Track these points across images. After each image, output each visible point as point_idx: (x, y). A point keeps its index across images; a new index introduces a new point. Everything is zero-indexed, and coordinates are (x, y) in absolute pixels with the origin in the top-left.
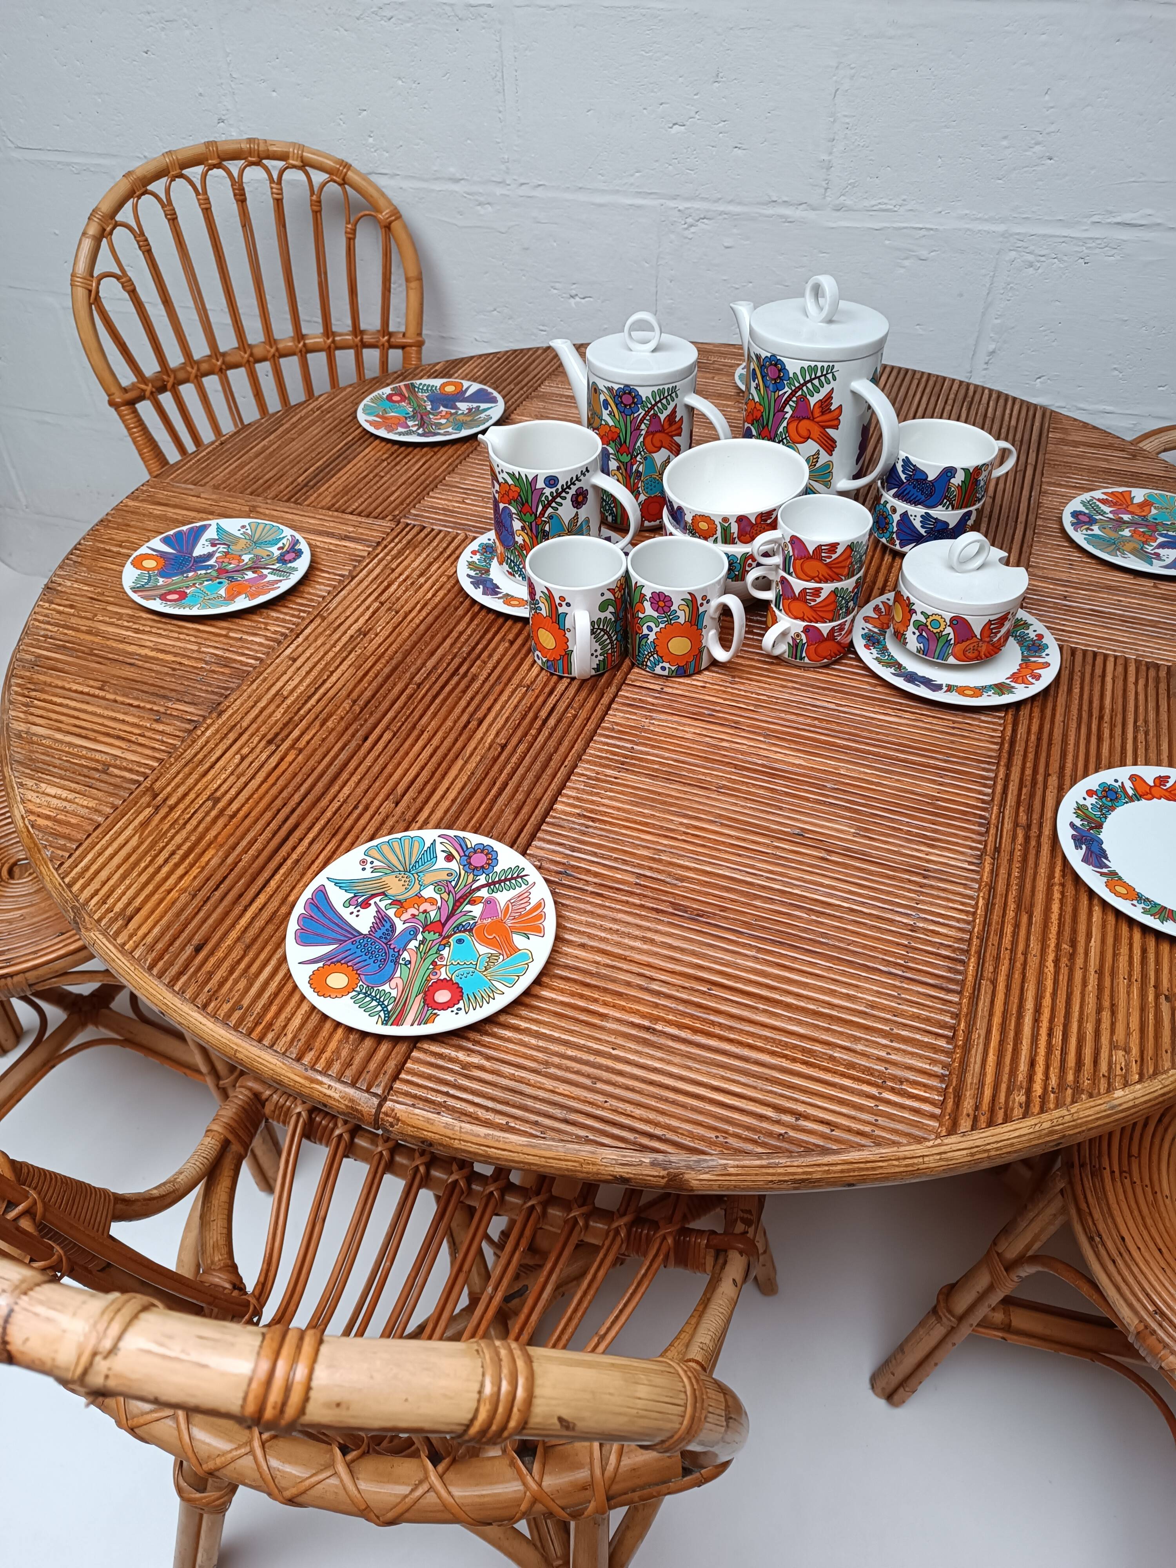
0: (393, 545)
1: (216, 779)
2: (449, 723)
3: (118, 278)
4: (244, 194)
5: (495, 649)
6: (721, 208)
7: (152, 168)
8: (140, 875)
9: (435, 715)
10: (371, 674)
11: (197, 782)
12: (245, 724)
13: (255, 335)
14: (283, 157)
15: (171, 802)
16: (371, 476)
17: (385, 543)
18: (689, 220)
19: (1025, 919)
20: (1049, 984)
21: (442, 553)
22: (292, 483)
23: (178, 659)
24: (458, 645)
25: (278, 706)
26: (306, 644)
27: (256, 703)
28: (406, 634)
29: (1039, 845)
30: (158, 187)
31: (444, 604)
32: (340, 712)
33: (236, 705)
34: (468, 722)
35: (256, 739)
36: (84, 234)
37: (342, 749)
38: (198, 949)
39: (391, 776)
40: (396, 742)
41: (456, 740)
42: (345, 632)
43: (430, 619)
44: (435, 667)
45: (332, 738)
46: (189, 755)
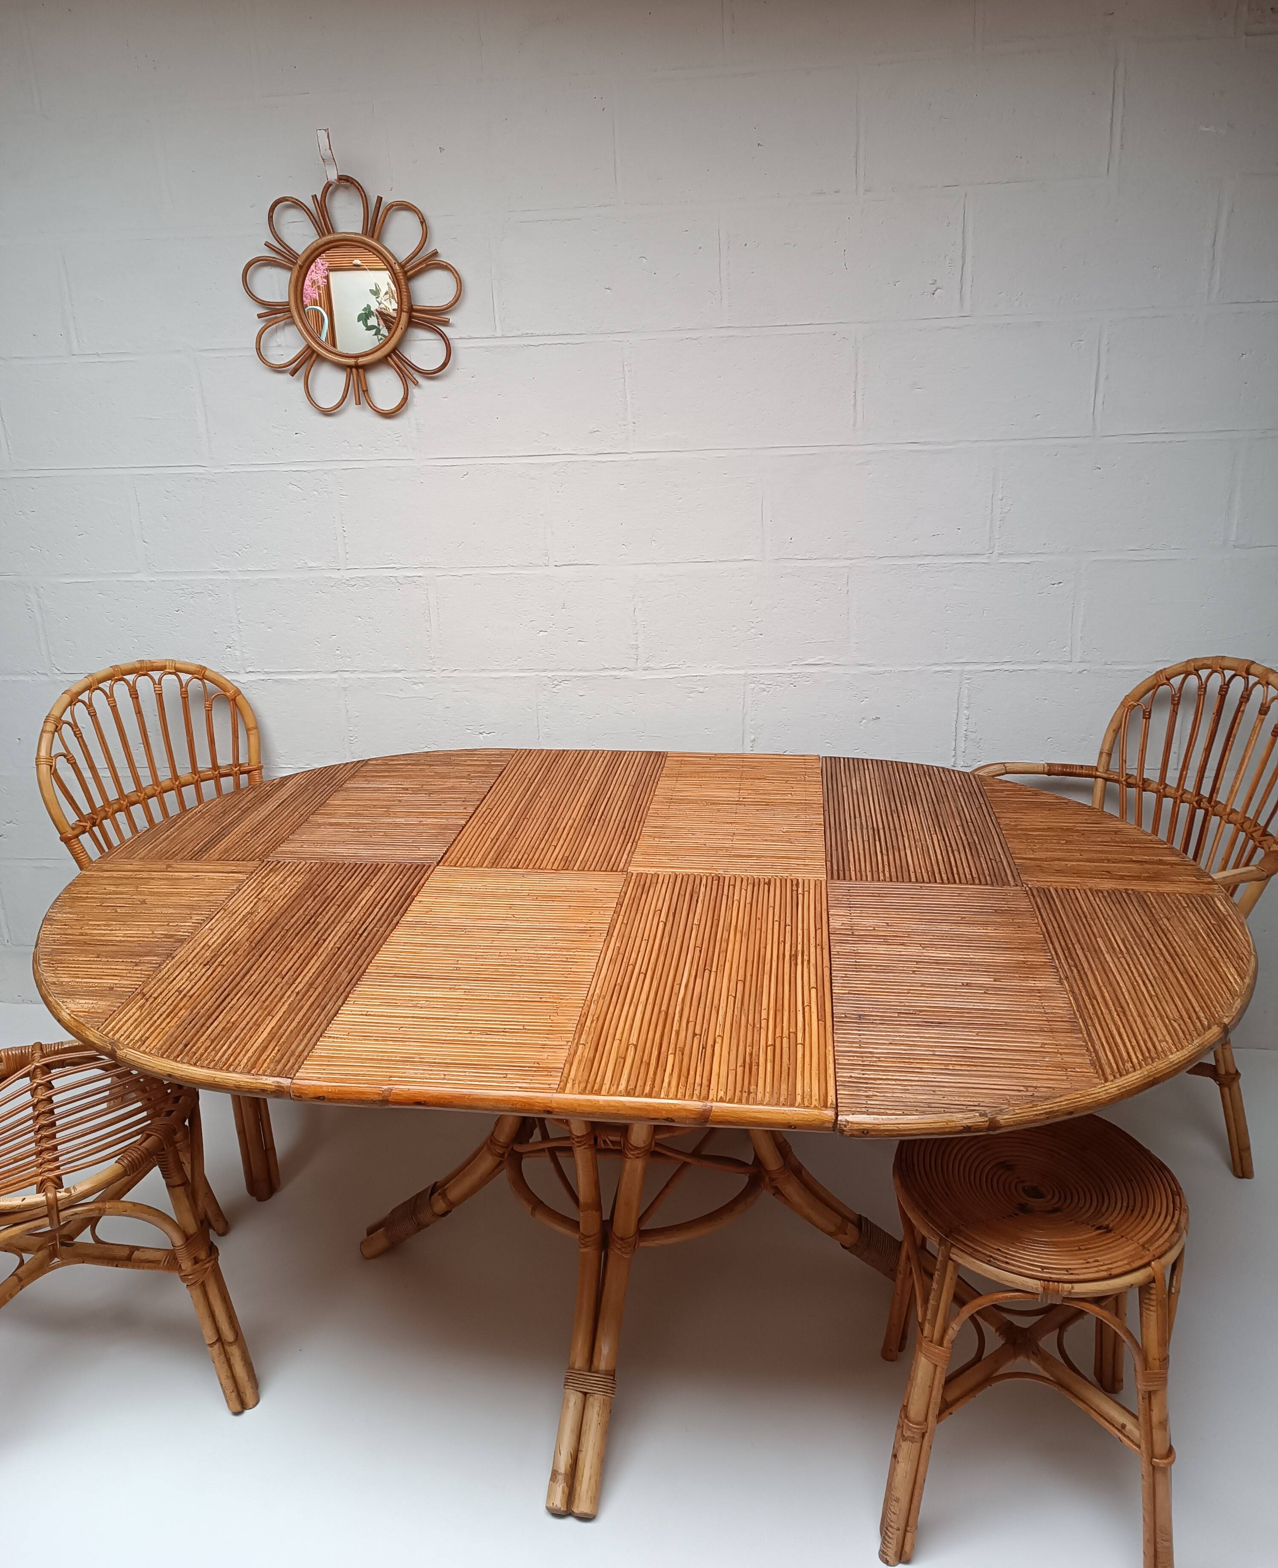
0: (261, 872)
1: (177, 984)
2: (307, 943)
4: (137, 694)
5: (329, 910)
7: (81, 685)
8: (144, 1026)
9: (298, 941)
10: (259, 929)
11: (167, 986)
12: (189, 959)
14: (162, 669)
15: (155, 995)
16: (241, 841)
17: (256, 871)
21: (292, 872)
22: (191, 851)
23: (141, 939)
24: (308, 911)
25: (206, 951)
26: (217, 922)
27: (193, 951)
28: (276, 910)
31: (297, 894)
32: (244, 948)
33: (181, 953)
34: (318, 941)
35: (197, 965)
37: (248, 962)
38: (186, 1046)
39: (277, 969)
40: (278, 955)
41: (312, 950)
42: (240, 914)
43: (290, 901)
44: (295, 922)
45: (241, 959)
46: (159, 976)
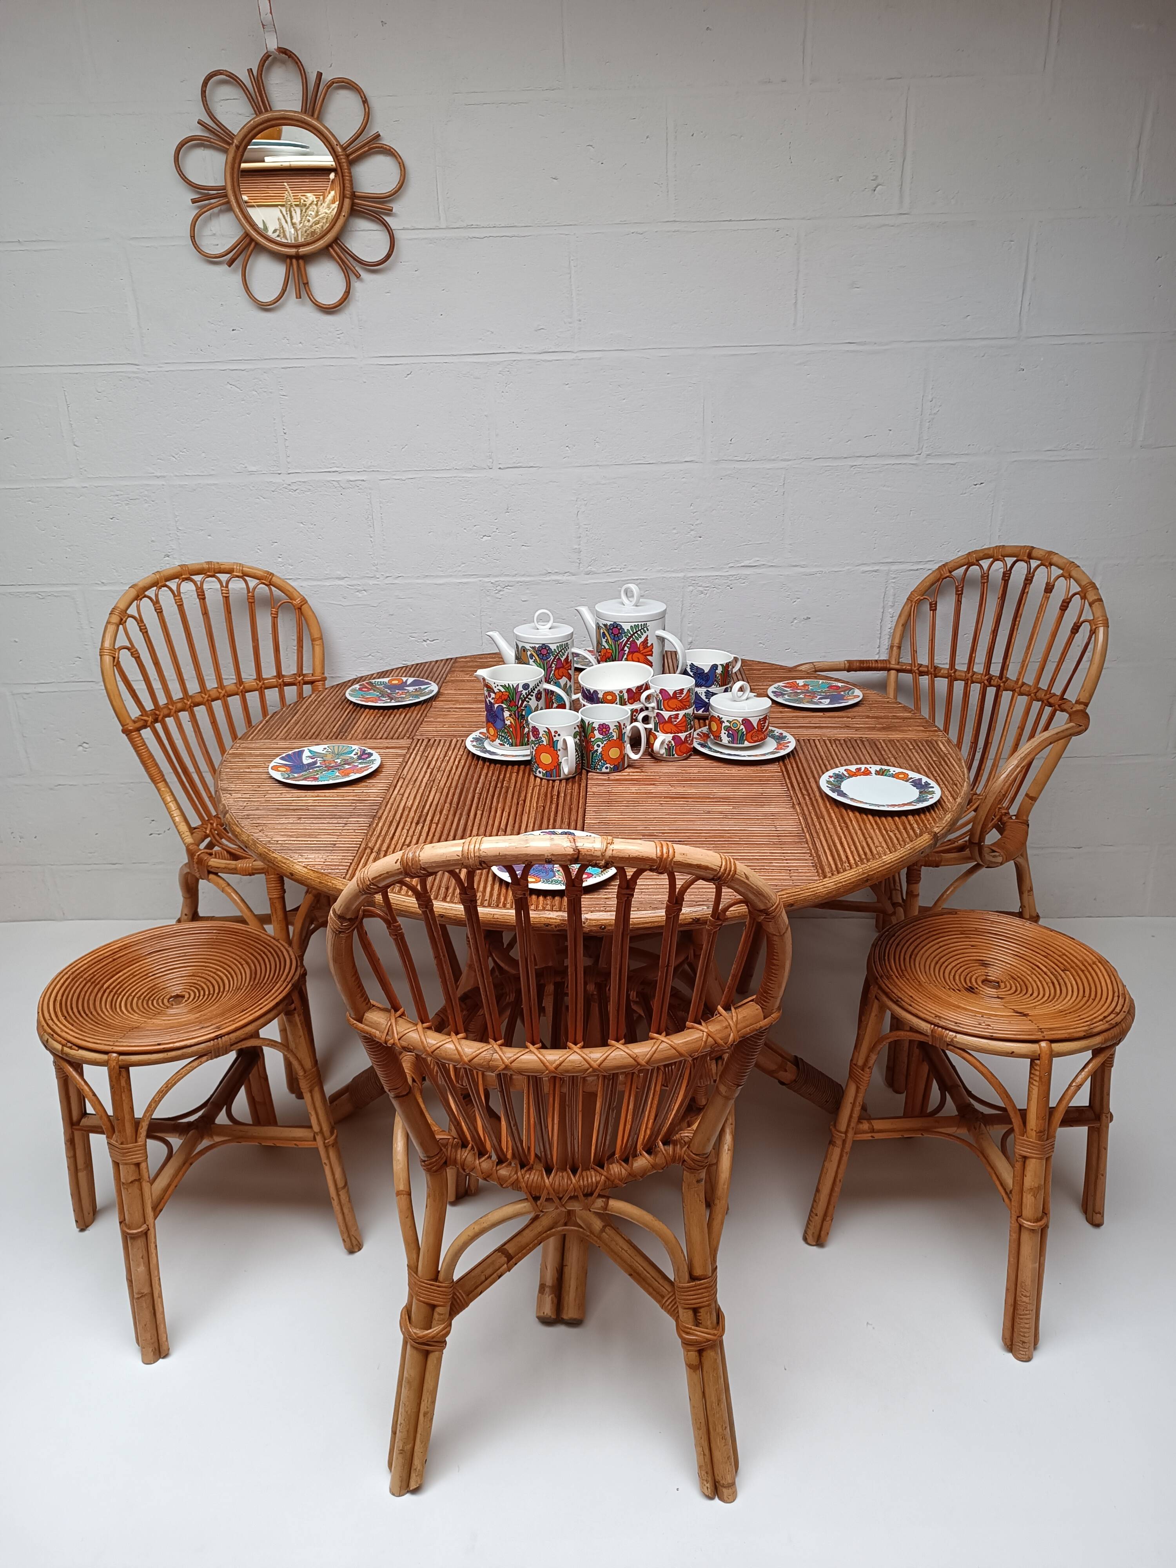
0: (417, 748)
2: (509, 800)
3: (128, 649)
4: (204, 595)
5: (512, 771)
6: (518, 579)
7: (148, 581)
9: (498, 802)
10: (451, 791)
13: (211, 684)
14: (229, 571)
16: (378, 724)
17: (412, 747)
18: (499, 588)
19: (822, 820)
20: (842, 835)
22: (331, 732)
24: (490, 775)
25: (409, 812)
26: (403, 788)
27: (396, 811)
28: (456, 778)
29: (817, 800)
30: (151, 593)
33: (385, 815)
34: (519, 800)
36: (108, 623)
37: (459, 820)
40: (486, 814)
42: (421, 782)
43: (466, 767)
46: (376, 833)
